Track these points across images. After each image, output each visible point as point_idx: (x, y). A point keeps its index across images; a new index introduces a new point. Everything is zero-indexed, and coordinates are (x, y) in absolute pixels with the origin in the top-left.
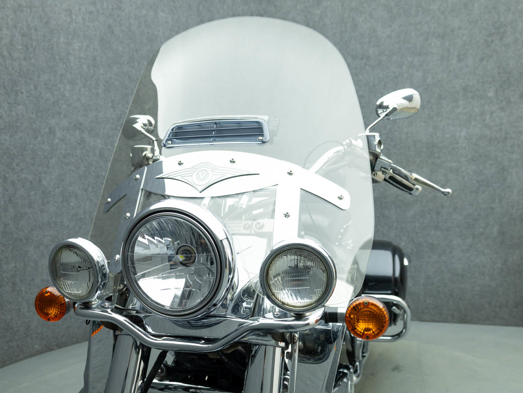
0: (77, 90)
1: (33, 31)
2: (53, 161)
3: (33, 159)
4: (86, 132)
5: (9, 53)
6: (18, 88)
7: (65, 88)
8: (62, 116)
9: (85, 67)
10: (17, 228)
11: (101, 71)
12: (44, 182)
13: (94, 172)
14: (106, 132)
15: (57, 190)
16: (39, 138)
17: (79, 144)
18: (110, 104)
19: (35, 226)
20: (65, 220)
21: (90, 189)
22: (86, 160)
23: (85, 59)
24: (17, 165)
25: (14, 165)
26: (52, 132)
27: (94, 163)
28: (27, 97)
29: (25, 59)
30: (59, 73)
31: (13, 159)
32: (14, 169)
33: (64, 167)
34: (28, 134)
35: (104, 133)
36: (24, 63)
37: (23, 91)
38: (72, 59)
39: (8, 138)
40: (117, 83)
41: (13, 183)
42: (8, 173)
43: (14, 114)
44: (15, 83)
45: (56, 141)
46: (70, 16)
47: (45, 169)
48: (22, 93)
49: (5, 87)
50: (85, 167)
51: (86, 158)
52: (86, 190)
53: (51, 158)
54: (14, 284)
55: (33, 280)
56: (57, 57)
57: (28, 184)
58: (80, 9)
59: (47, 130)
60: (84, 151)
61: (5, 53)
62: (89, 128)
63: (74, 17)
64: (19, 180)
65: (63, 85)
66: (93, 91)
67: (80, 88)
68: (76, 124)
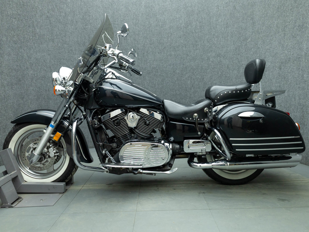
1: (203, 20)
2: (208, 71)
3: (201, 70)
4: (222, 57)
6: (197, 44)
7: (214, 40)
8: (213, 52)
9: (223, 29)
10: (194, 96)
11: (230, 28)
12: (205, 79)
14: (230, 56)
15: (209, 82)
16: (204, 62)
17: (219, 63)
18: (233, 43)
19: (200, 96)
21: (223, 82)
23: (223, 25)
24: (196, 73)
25: (194, 73)
26: (209, 59)
27: (225, 71)
28: (200, 46)
29: (200, 32)
30: (213, 34)
31: (194, 71)
32: (194, 74)
33: (213, 73)
34: (200, 61)
36: (200, 33)
37: (199, 44)
38: (218, 26)
39: (193, 63)
40: (236, 32)
41: (194, 79)
43: (195, 53)
44: (196, 42)
45: (210, 62)
46: (218, 8)
47: (205, 74)
50: (221, 73)
51: (222, 69)
56: (212, 27)
57: (199, 80)
58: (222, 3)
60: (221, 65)
61: (194, 31)
62: (223, 55)
63: (219, 8)
64: (196, 79)
65: (214, 39)
66: (226, 39)
67: (221, 38)
68: (218, 55)
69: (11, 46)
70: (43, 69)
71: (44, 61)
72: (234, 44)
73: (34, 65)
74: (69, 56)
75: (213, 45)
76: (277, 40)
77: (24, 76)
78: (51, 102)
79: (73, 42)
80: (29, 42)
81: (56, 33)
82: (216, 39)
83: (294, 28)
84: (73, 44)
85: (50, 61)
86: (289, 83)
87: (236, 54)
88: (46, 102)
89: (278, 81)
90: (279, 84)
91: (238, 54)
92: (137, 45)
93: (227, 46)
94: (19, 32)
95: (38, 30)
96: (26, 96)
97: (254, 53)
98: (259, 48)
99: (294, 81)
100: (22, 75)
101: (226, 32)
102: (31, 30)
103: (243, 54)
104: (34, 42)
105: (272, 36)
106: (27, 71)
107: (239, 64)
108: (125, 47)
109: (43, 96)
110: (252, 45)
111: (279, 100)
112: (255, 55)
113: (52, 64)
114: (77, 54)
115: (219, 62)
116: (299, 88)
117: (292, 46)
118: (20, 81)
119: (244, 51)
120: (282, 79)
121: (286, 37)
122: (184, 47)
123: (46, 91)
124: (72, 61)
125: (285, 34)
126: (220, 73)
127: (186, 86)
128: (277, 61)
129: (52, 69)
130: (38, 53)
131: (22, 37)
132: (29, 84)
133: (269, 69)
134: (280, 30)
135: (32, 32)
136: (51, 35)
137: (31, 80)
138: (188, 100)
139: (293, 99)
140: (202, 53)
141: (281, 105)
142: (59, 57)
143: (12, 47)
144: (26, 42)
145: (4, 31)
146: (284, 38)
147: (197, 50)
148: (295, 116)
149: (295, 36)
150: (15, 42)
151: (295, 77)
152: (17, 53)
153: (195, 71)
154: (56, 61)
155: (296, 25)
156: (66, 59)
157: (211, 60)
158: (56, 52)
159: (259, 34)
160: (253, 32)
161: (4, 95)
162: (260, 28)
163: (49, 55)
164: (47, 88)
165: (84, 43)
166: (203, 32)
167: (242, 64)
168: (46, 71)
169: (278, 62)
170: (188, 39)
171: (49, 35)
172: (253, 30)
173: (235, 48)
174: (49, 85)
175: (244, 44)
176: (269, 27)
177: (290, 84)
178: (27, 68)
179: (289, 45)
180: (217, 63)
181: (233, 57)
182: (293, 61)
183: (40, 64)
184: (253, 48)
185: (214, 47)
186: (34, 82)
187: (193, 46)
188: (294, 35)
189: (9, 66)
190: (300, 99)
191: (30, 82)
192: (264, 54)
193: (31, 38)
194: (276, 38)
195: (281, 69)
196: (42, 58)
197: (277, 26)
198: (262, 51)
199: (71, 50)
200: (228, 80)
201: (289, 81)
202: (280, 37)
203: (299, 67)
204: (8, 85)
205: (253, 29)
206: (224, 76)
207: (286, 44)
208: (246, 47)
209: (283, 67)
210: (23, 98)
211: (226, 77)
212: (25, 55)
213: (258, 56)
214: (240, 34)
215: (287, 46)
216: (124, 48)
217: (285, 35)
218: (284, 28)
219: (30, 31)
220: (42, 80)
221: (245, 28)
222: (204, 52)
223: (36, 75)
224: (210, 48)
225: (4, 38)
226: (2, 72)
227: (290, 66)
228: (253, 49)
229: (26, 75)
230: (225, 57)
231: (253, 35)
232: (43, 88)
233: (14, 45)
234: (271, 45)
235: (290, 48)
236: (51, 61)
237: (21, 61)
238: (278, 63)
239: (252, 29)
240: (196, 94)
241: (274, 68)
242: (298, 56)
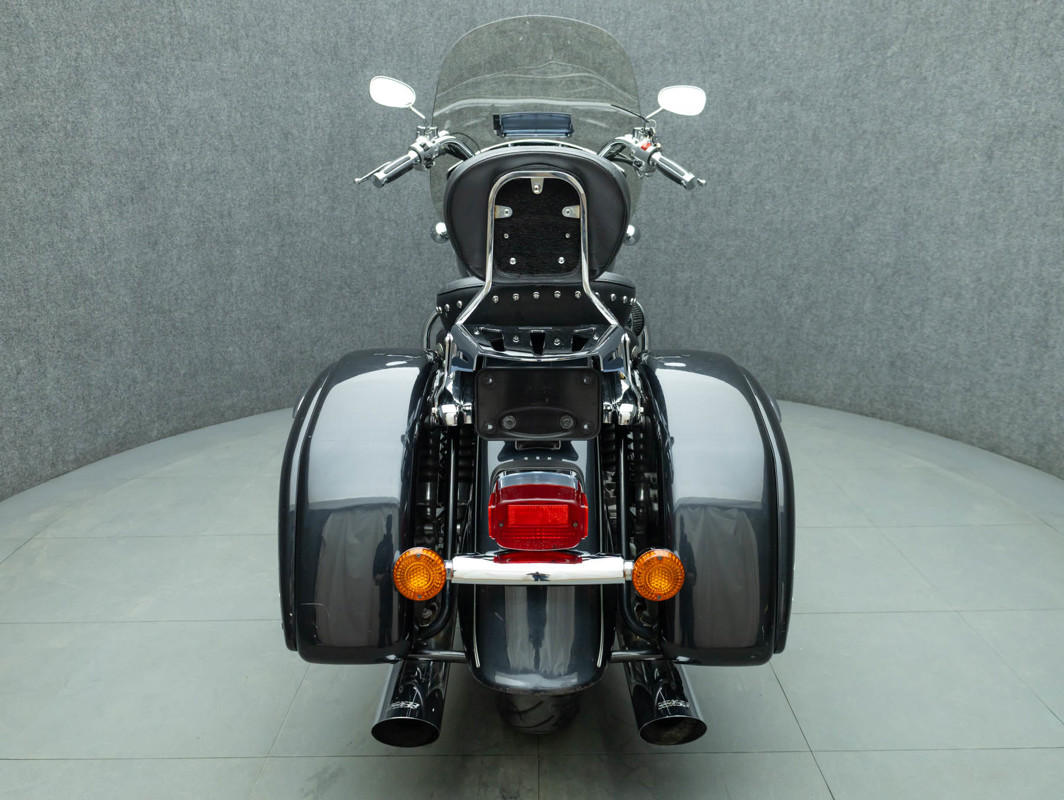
0: (792, 40)
2: (749, 146)
3: (724, 144)
4: (798, 103)
5: (709, 5)
6: (715, 51)
7: (775, 41)
8: (767, 82)
10: (697, 231)
12: (735, 176)
13: (803, 162)
14: (825, 102)
15: (750, 186)
16: (735, 116)
17: (786, 121)
18: (837, 56)
19: (718, 231)
20: (756, 229)
21: (794, 189)
22: (793, 145)
24: (705, 151)
25: (701, 151)
26: (752, 106)
27: (803, 149)
28: (725, 61)
29: (727, 10)
30: (770, 19)
31: (701, 145)
33: (763, 155)
35: (822, 104)
36: (726, 15)
37: (722, 53)
40: (851, 18)
42: (694, 161)
44: (713, 44)
45: (756, 118)
47: (737, 158)
48: (720, 56)
49: (700, 53)
50: (791, 155)
51: (794, 142)
52: (788, 189)
53: (747, 143)
54: (687, 298)
55: (709, 298)
57: (715, 176)
59: (745, 104)
60: (792, 131)
62: (802, 97)
65: (773, 36)
66: (815, 37)
67: (797, 36)
68: (785, 92)
69: (108, 72)
70: (210, 145)
71: (212, 117)
72: (840, 60)
73: (181, 133)
74: (288, 98)
75: (769, 58)
76: (987, 59)
77: (153, 174)
78: (238, 252)
79: (299, 45)
80: (163, 56)
81: (245, 16)
82: (779, 40)
83: (1047, 22)
84: (300, 54)
85: (230, 116)
86: (1012, 208)
87: (845, 92)
88: (222, 253)
89: (978, 197)
90: (979, 209)
91: (854, 96)
92: (509, 52)
93: (817, 66)
94: (129, 25)
95: (187, 13)
96: (164, 235)
97: (906, 96)
98: (925, 78)
99: (1029, 203)
100: (149, 169)
101: (816, 15)
102: (164, 12)
103: (869, 94)
104: (176, 52)
105: (972, 42)
106: (162, 156)
107: (853, 132)
108: (471, 59)
109: (214, 234)
110: (901, 66)
111: (973, 261)
112: (911, 103)
113: (237, 127)
114: (314, 89)
115: (786, 118)
116: (1044, 226)
117: (1037, 85)
118: (143, 189)
119: (873, 85)
120: (992, 191)
121: (1018, 50)
122: (668, 60)
123: (222, 216)
124: (297, 112)
125: (1016, 38)
126: (785, 157)
127: (673, 197)
128: (982, 130)
129: (237, 143)
130: (191, 93)
131: (138, 40)
132: (171, 197)
133: (951, 154)
134: (1002, 23)
135: (170, 19)
136: (227, 27)
137: (175, 184)
138: (675, 242)
139: (1021, 262)
140: (731, 85)
141: (980, 279)
142: (257, 100)
143: (112, 76)
144: (153, 57)
145: (85, 23)
146: (1013, 55)
147: (714, 73)
148: (1022, 317)
149: (1049, 52)
150: (120, 60)
151: (1036, 189)
152: (128, 97)
153: (704, 146)
154: (247, 114)
155: (1057, 15)
156: (280, 107)
157: (760, 109)
158: (246, 83)
159: (931, 29)
160: (908, 23)
161: (100, 238)
162: (933, 10)
163: (225, 95)
164: (226, 207)
165: (334, 47)
166: (737, 9)
167: (865, 132)
168: (217, 149)
169: (983, 133)
170: (686, 35)
171: (222, 26)
172: (909, 16)
173: (842, 73)
174: (229, 196)
175: (874, 63)
176: (966, 10)
177: (1016, 211)
178: (160, 144)
179: (1027, 79)
180: (781, 120)
181: (835, 106)
182: (1035, 137)
183: (200, 129)
184: (904, 78)
185: (772, 67)
186: (186, 188)
187: (702, 61)
188: (1045, 45)
189: (106, 142)
190: (1042, 262)
191: (173, 189)
192: (941, 101)
193: (168, 39)
194: (984, 49)
195: (990, 158)
196: (204, 109)
197: (992, 9)
198: (936, 89)
199: (295, 75)
200: (812, 181)
201: (1013, 203)
202: (1000, 49)
203: (1049, 160)
204: (109, 205)
205: (909, 13)
206: (801, 166)
207: (1018, 74)
208: (882, 74)
209: (997, 154)
210: (156, 243)
211: (806, 170)
212: (152, 100)
213: (920, 106)
214: (864, 26)
215: (1018, 82)
216: (465, 63)
217: (1016, 44)
218: (1016, 20)
219: (163, 17)
220: (208, 182)
221: (883, 5)
222: (738, 83)
223: (189, 166)
224: (759, 68)
225: (87, 48)
226: (90, 163)
227: (1021, 153)
228: (903, 82)
229: (159, 167)
230: (809, 104)
231: (908, 34)
232: (211, 208)
233: (116, 70)
234: (967, 73)
235: (1028, 91)
236: (233, 115)
237: (141, 122)
238: (984, 138)
239: (906, 10)
240: (704, 225)
241: (970, 152)
242: (1052, 123)
